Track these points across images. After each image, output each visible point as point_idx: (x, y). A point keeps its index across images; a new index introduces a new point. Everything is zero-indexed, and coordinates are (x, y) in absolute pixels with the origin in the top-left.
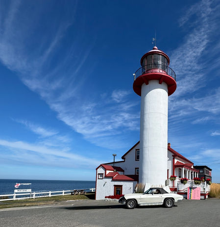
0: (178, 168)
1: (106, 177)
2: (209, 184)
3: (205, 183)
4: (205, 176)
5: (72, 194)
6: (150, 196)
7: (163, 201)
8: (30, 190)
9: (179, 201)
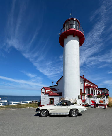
0: (88, 88)
1: (46, 94)
2: (108, 98)
3: (105, 97)
4: (105, 93)
5: (31, 103)
6: (59, 107)
7: (69, 112)
8: (6, 101)
9: (82, 111)
